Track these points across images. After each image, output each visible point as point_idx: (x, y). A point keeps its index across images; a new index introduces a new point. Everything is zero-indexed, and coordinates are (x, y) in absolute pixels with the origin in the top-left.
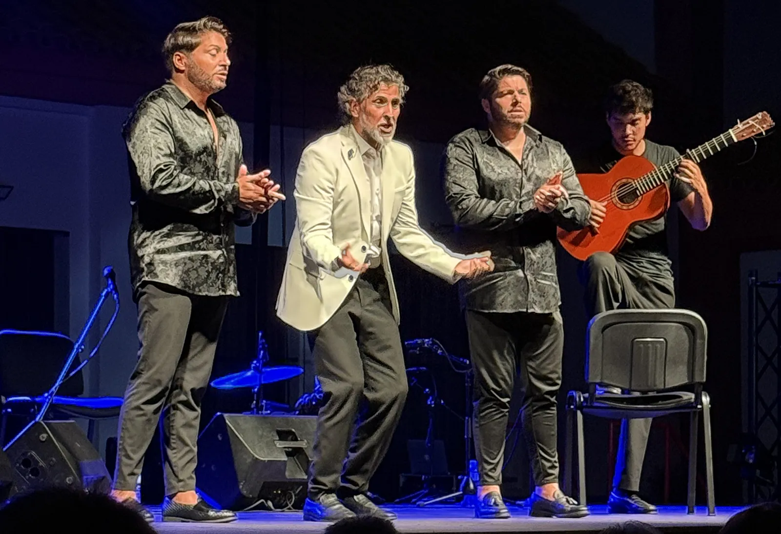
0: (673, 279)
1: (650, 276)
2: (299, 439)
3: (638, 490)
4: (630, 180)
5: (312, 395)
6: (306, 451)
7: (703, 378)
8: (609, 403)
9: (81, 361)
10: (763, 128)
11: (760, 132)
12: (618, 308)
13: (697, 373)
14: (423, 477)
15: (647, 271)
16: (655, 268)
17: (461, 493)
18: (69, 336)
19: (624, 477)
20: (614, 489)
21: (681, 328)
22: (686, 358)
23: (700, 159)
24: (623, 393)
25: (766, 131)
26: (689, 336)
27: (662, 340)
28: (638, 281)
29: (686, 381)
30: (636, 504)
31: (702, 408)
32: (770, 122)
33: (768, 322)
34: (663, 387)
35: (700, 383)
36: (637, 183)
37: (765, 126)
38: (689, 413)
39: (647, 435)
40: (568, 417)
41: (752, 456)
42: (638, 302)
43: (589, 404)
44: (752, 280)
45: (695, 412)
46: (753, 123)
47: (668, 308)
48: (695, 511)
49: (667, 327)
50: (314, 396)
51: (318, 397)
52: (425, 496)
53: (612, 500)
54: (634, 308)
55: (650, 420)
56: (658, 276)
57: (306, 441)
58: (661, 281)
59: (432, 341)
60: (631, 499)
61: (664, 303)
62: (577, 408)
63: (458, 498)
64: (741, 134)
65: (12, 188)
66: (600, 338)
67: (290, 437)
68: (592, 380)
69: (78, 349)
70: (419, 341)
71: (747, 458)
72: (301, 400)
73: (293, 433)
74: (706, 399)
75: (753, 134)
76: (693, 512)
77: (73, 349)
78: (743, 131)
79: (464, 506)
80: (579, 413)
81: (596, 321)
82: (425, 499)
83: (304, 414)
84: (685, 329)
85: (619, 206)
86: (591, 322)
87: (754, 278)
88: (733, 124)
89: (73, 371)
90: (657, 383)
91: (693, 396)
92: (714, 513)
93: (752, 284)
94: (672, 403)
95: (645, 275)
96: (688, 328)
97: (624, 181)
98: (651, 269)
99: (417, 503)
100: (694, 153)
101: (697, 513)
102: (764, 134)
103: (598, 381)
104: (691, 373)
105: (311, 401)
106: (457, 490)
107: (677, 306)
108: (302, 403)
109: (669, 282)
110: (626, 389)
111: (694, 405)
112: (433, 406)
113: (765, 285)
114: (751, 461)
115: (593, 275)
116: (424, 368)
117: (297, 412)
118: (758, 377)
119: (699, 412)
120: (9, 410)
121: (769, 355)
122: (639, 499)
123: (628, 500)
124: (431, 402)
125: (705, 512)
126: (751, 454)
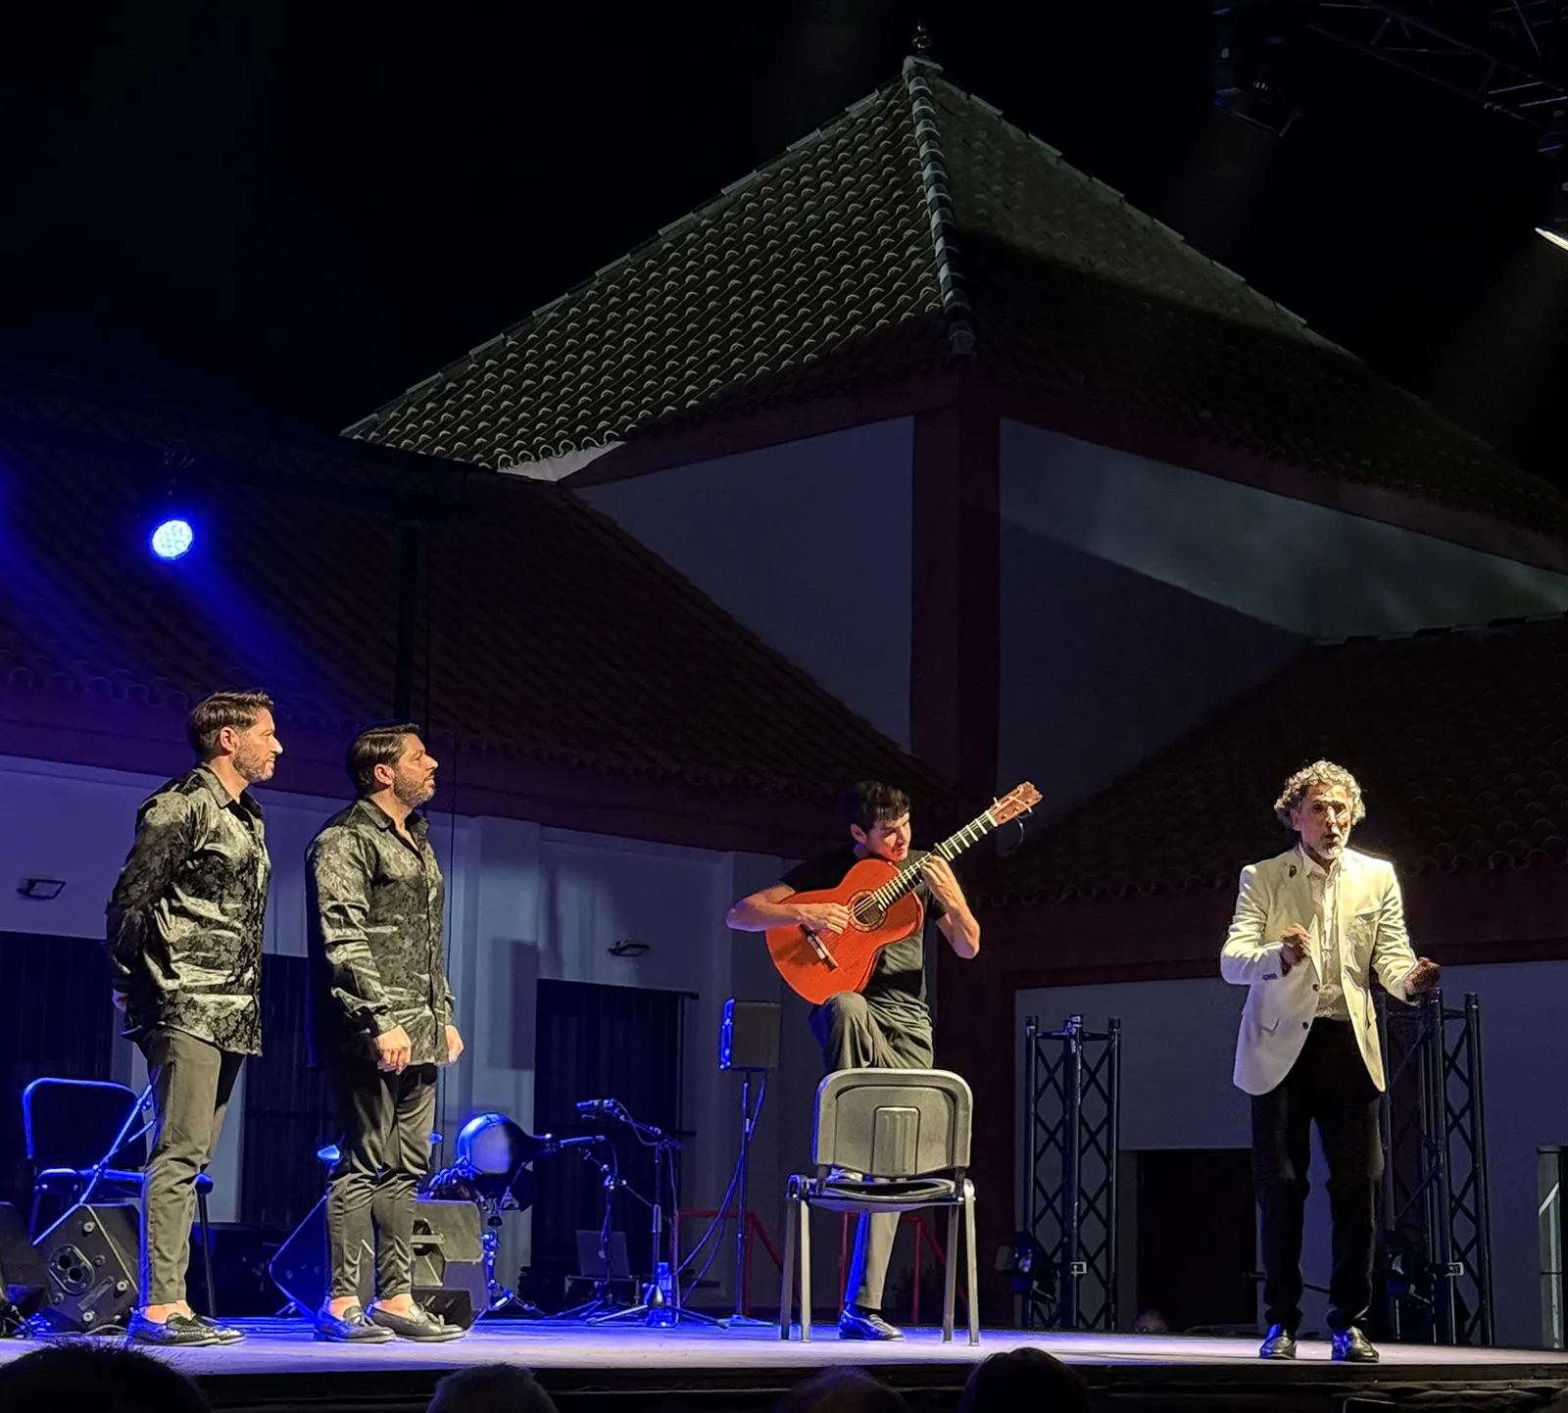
0: (931, 1029)
1: (906, 1026)
2: (433, 1232)
3: (879, 1308)
4: (868, 893)
5: (453, 1171)
6: (441, 1249)
7: (966, 1162)
8: (843, 1192)
9: (145, 1122)
10: (1027, 803)
11: (1024, 809)
12: (869, 1067)
13: (958, 1154)
14: (596, 1283)
15: (900, 1019)
16: (909, 1015)
17: (646, 1306)
18: (129, 1087)
19: (862, 1290)
20: (848, 1307)
21: (938, 1095)
22: (944, 1133)
23: (954, 854)
24: (864, 1179)
25: (1032, 807)
26: (949, 1107)
27: (914, 1110)
28: (889, 1032)
29: (944, 1165)
30: (876, 1327)
31: (964, 1201)
32: (1035, 796)
33: (1051, 1085)
34: (913, 1173)
35: (961, 1168)
36: (878, 896)
37: (1029, 800)
38: (948, 1206)
39: (893, 1235)
40: (789, 1211)
41: (1029, 1262)
42: (888, 1059)
43: (817, 1194)
44: (1031, 1030)
45: (955, 1207)
46: (1015, 798)
47: (926, 1068)
48: (953, 1337)
49: (921, 1093)
50: (456, 1172)
51: (460, 1173)
52: (599, 1308)
53: (845, 1320)
54: (883, 1067)
55: (898, 1214)
56: (913, 1025)
57: (442, 1235)
58: (917, 1033)
59: (613, 1103)
60: (869, 1320)
61: (921, 1062)
62: (801, 1197)
63: (642, 1314)
64: (1001, 815)
65: (63, 884)
66: (834, 1107)
67: (421, 1229)
68: (820, 1160)
69: (141, 1106)
70: (596, 1102)
71: (1021, 1265)
72: (437, 1177)
73: (426, 1225)
74: (969, 1190)
75: (1016, 813)
76: (950, 1339)
77: (135, 1104)
78: (1002, 810)
79: (649, 1324)
80: (803, 1203)
81: (828, 1083)
82: (600, 1313)
83: (442, 1197)
84: (945, 1097)
85: (858, 927)
86: (822, 1084)
87: (1033, 1027)
88: (989, 804)
89: (135, 1134)
90: (907, 1167)
91: (952, 1184)
92: (977, 1341)
93: (1030, 1035)
94: (924, 1194)
95: (898, 1025)
96: (948, 1096)
97: (861, 894)
98: (903, 1016)
99: (589, 1320)
100: (945, 847)
101: (956, 1340)
102: (1030, 811)
103: (830, 1162)
104: (951, 1154)
105: (450, 1178)
106: (641, 1303)
107: (935, 1066)
108: (439, 1182)
109: (926, 1033)
110: (867, 1175)
111: (954, 1196)
112: (612, 1187)
113: (1047, 1036)
114: (1026, 1269)
115: (837, 1025)
116: (602, 1137)
117: (432, 1194)
118: (1037, 1159)
119: (960, 1206)
120: (45, 1186)
121: (1052, 1129)
122: (881, 1321)
123: (866, 1321)
124: (609, 1182)
125: (966, 1341)
126: (1027, 1259)
